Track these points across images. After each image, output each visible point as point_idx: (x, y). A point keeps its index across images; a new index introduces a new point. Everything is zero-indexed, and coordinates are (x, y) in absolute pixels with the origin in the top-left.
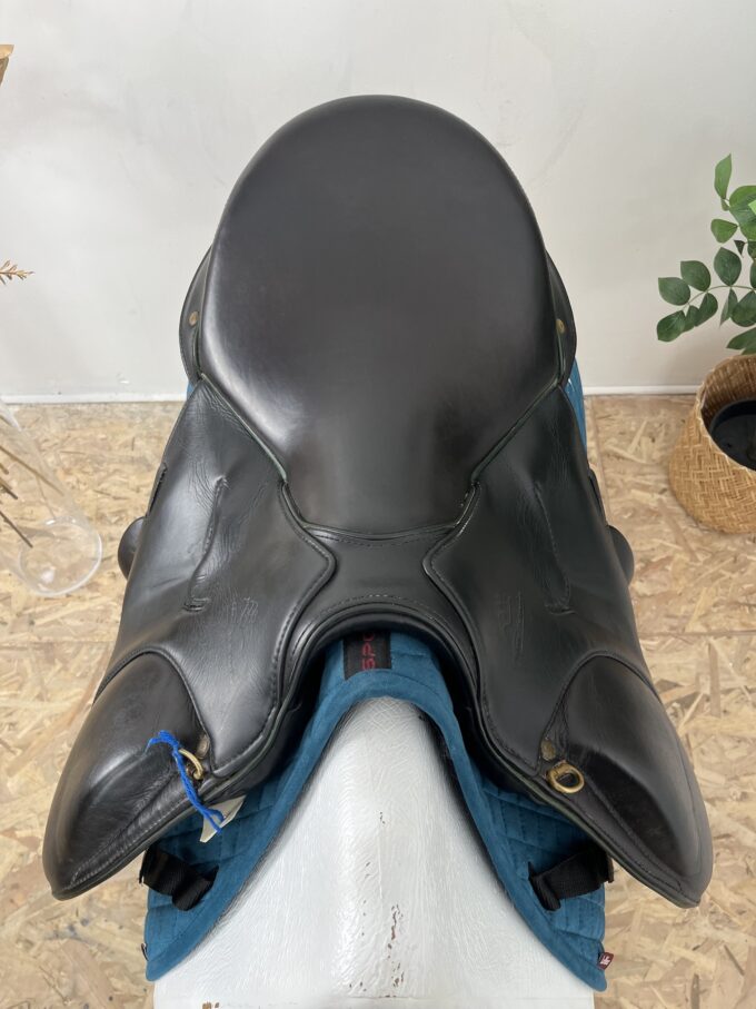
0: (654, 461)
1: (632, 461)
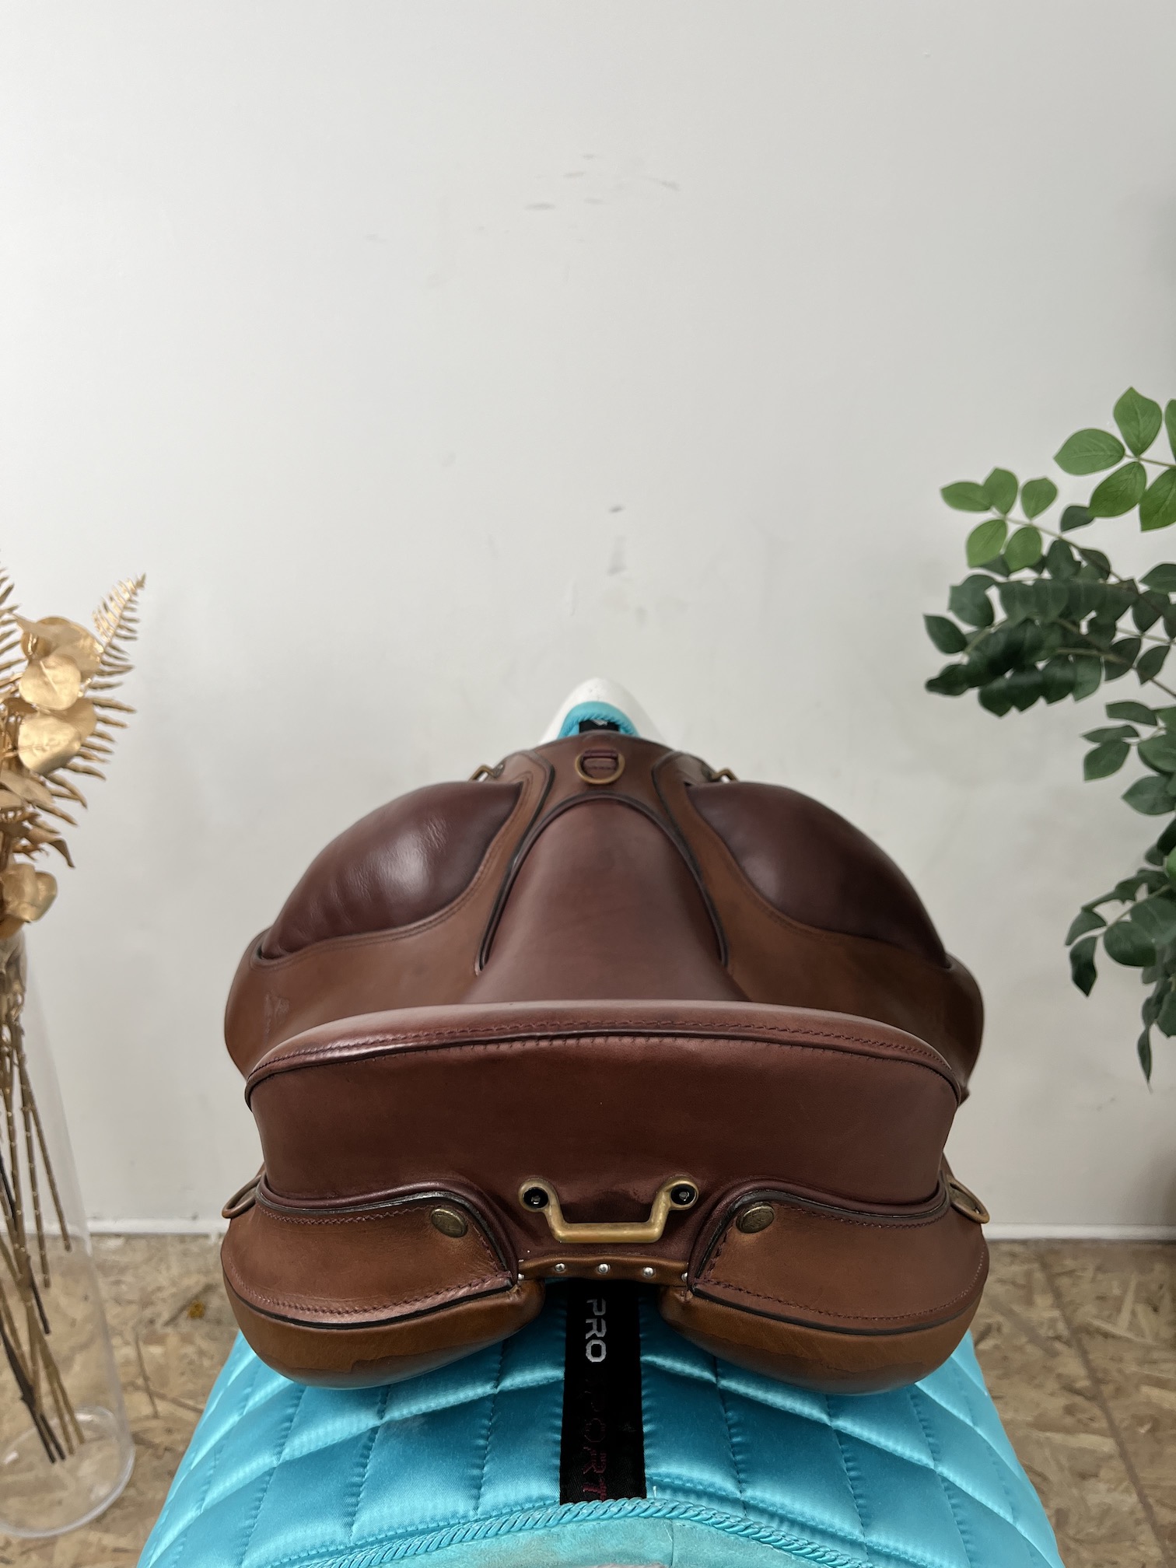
0: (1163, 1340)
1: (1128, 1340)
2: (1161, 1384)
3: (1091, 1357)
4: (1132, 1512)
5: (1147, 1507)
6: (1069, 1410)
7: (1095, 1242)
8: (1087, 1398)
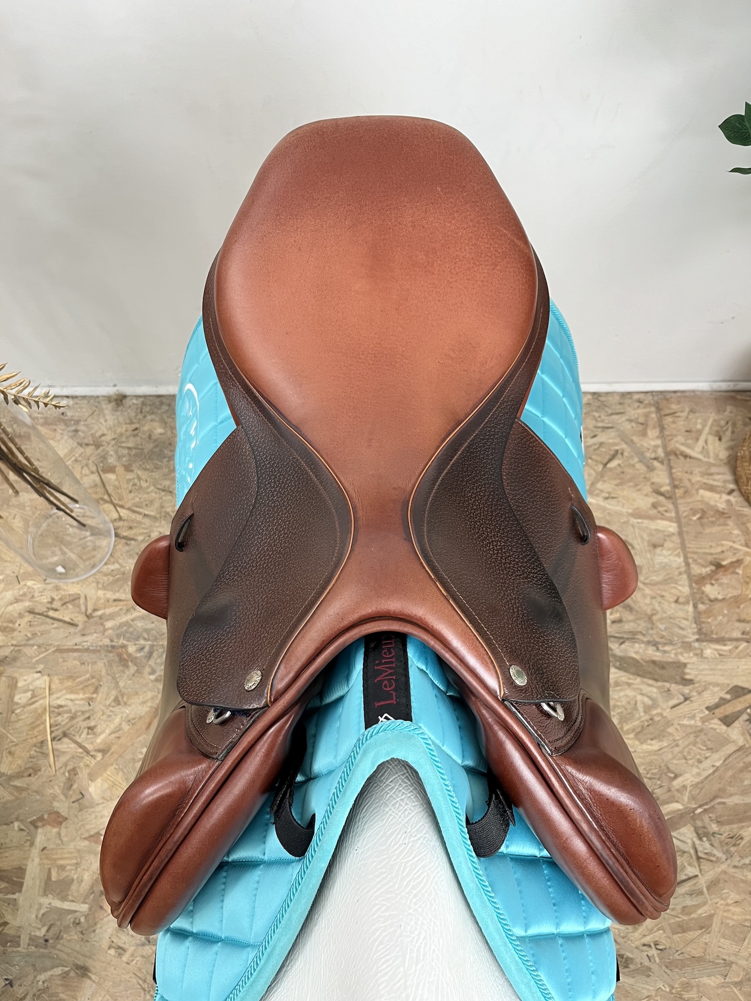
0: (721, 460)
1: (699, 460)
2: (712, 488)
3: (674, 471)
4: (678, 568)
5: (687, 564)
6: (654, 506)
7: (694, 391)
8: (667, 498)
